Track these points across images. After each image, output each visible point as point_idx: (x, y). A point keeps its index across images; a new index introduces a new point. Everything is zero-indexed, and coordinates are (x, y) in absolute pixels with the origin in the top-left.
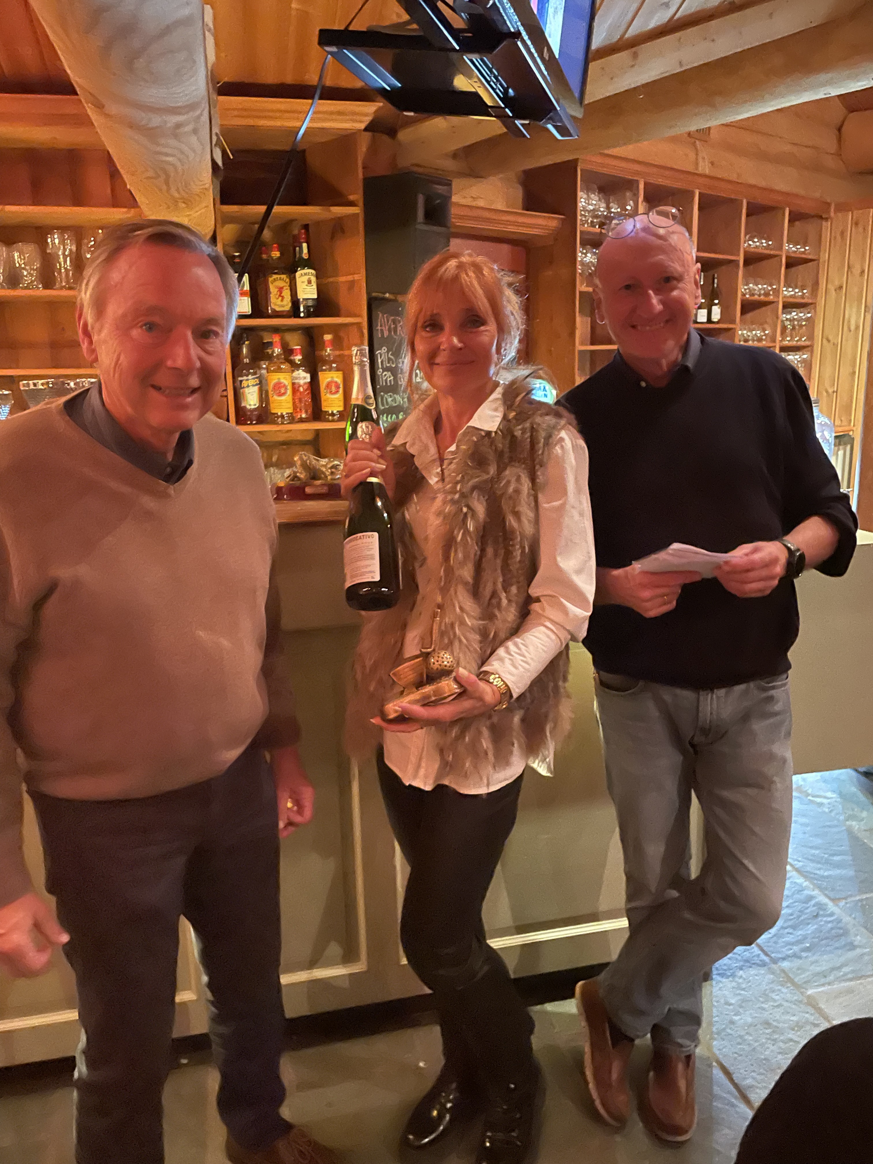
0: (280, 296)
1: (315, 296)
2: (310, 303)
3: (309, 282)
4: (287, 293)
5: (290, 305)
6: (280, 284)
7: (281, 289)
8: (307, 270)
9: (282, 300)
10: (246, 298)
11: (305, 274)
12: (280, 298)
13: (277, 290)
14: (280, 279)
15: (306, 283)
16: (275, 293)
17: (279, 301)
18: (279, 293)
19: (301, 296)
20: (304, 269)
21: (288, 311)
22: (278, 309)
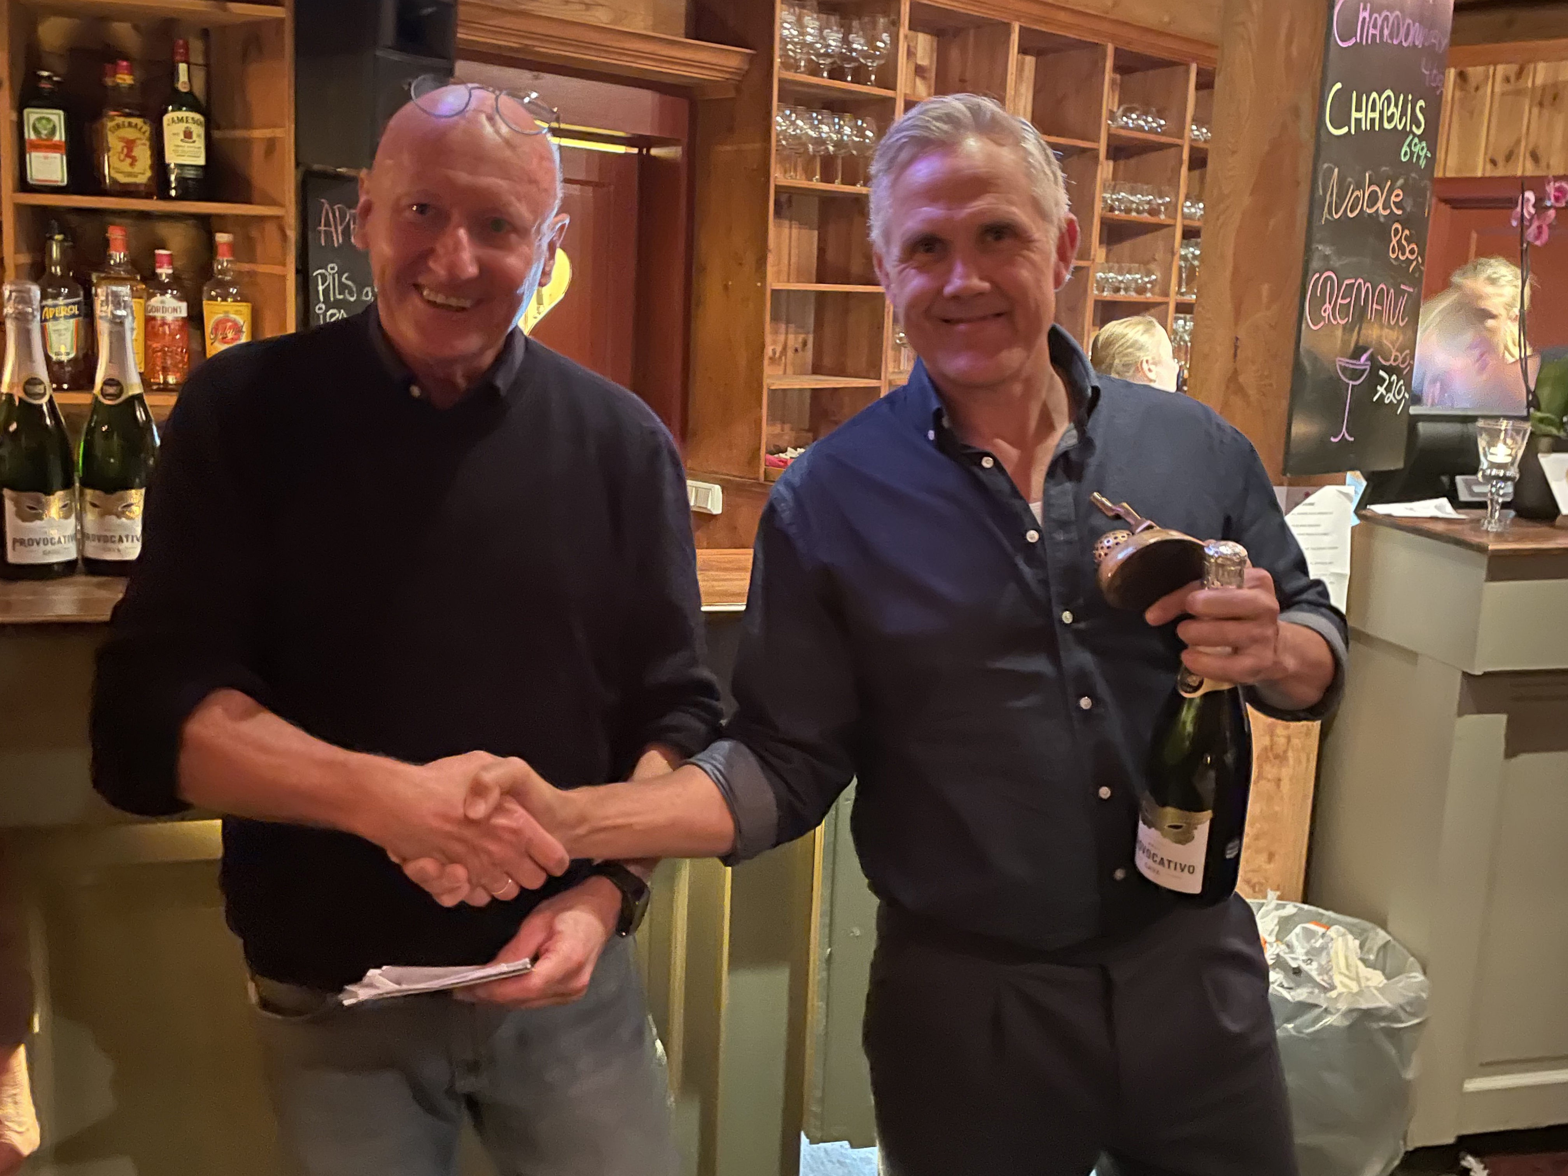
0: (128, 155)
1: (201, 161)
2: (190, 174)
3: (188, 135)
4: (144, 154)
5: (149, 174)
6: (129, 134)
7: (130, 145)
8: (184, 114)
9: (132, 165)
10: (58, 155)
11: (181, 120)
12: (129, 161)
13: (122, 144)
14: (130, 124)
15: (182, 137)
16: (119, 150)
17: (125, 166)
18: (125, 150)
19: (171, 159)
20: (180, 109)
21: (146, 185)
22: (123, 179)
